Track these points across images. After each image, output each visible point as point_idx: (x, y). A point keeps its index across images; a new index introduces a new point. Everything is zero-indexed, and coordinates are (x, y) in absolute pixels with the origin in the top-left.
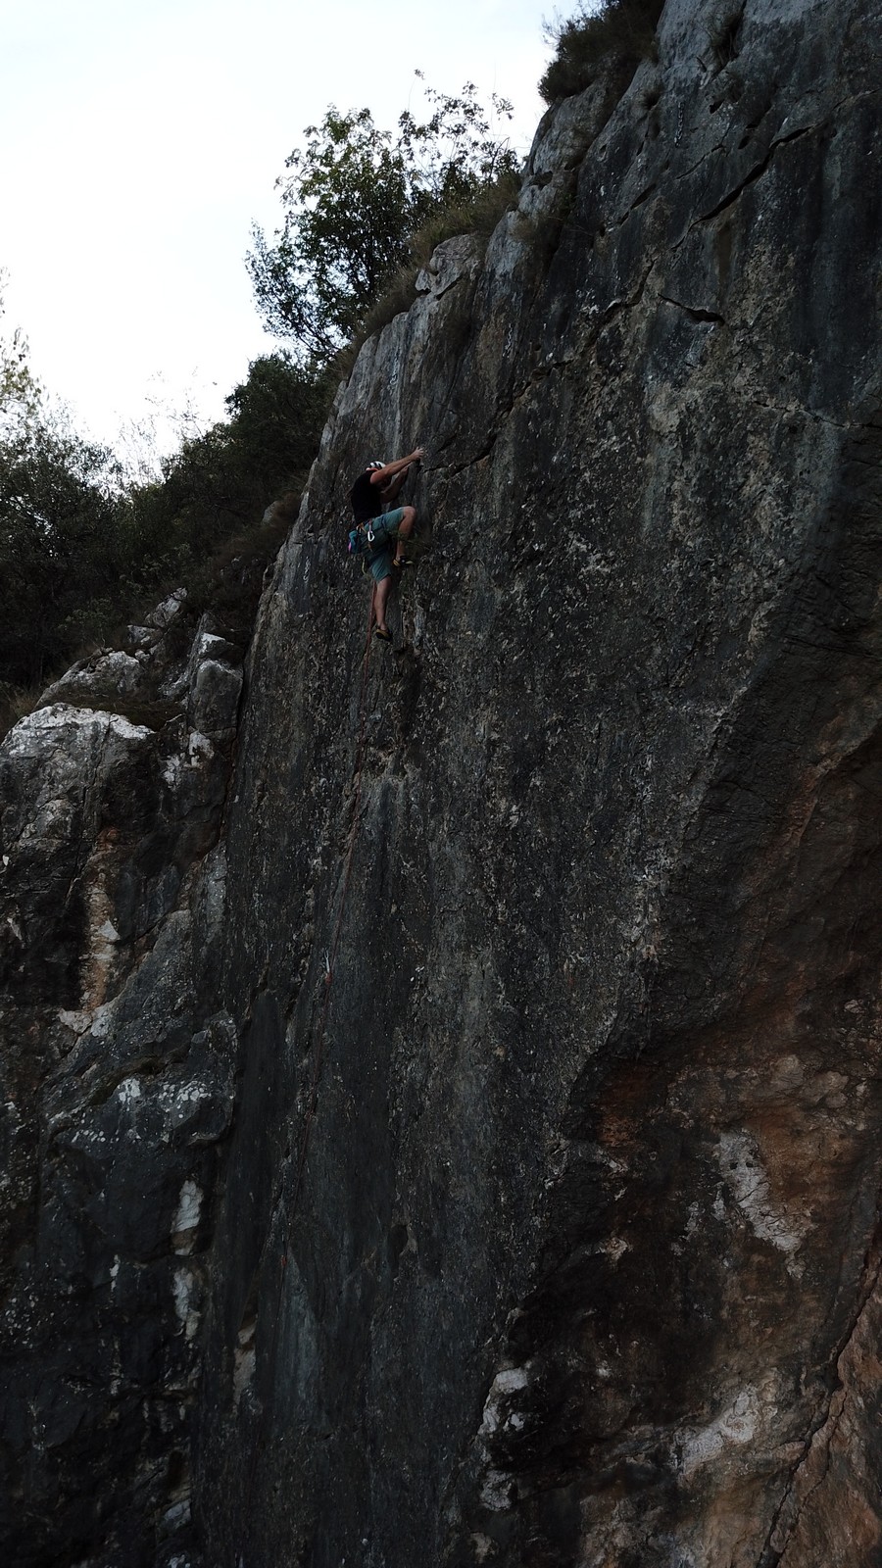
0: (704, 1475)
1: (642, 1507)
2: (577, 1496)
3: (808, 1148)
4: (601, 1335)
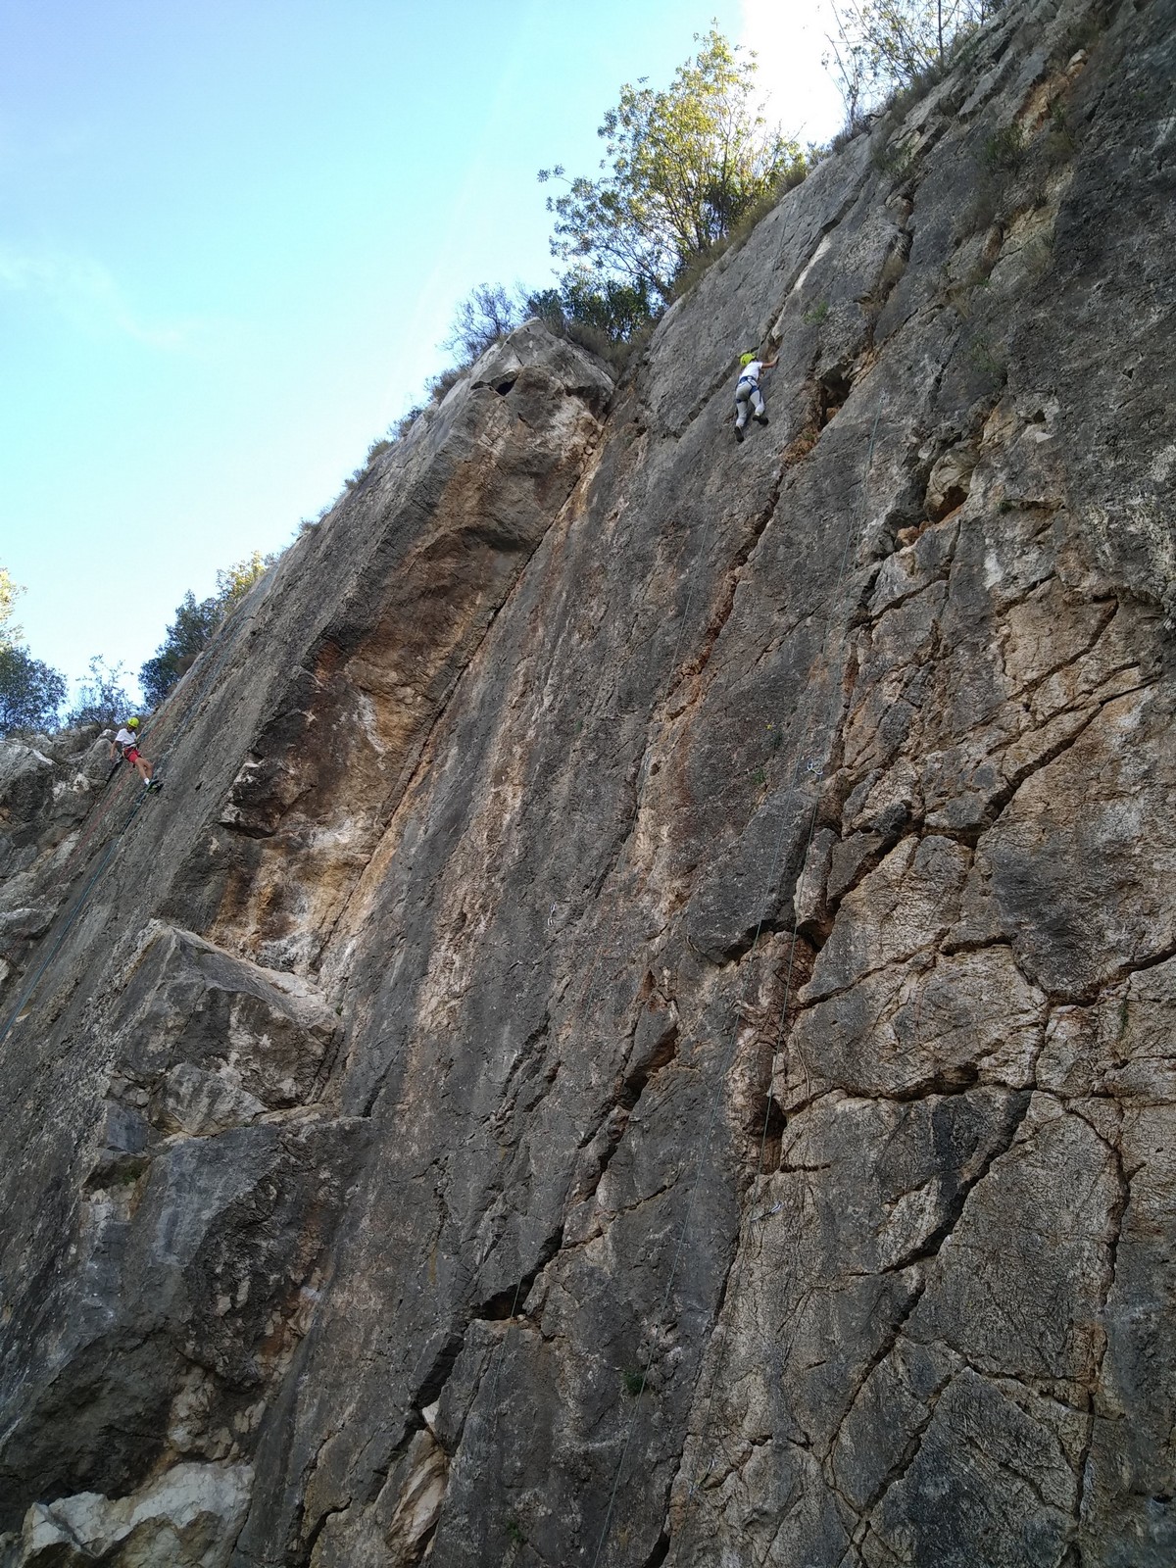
0: (321, 852)
1: (290, 863)
2: (262, 846)
3: (395, 718)
4: (295, 758)
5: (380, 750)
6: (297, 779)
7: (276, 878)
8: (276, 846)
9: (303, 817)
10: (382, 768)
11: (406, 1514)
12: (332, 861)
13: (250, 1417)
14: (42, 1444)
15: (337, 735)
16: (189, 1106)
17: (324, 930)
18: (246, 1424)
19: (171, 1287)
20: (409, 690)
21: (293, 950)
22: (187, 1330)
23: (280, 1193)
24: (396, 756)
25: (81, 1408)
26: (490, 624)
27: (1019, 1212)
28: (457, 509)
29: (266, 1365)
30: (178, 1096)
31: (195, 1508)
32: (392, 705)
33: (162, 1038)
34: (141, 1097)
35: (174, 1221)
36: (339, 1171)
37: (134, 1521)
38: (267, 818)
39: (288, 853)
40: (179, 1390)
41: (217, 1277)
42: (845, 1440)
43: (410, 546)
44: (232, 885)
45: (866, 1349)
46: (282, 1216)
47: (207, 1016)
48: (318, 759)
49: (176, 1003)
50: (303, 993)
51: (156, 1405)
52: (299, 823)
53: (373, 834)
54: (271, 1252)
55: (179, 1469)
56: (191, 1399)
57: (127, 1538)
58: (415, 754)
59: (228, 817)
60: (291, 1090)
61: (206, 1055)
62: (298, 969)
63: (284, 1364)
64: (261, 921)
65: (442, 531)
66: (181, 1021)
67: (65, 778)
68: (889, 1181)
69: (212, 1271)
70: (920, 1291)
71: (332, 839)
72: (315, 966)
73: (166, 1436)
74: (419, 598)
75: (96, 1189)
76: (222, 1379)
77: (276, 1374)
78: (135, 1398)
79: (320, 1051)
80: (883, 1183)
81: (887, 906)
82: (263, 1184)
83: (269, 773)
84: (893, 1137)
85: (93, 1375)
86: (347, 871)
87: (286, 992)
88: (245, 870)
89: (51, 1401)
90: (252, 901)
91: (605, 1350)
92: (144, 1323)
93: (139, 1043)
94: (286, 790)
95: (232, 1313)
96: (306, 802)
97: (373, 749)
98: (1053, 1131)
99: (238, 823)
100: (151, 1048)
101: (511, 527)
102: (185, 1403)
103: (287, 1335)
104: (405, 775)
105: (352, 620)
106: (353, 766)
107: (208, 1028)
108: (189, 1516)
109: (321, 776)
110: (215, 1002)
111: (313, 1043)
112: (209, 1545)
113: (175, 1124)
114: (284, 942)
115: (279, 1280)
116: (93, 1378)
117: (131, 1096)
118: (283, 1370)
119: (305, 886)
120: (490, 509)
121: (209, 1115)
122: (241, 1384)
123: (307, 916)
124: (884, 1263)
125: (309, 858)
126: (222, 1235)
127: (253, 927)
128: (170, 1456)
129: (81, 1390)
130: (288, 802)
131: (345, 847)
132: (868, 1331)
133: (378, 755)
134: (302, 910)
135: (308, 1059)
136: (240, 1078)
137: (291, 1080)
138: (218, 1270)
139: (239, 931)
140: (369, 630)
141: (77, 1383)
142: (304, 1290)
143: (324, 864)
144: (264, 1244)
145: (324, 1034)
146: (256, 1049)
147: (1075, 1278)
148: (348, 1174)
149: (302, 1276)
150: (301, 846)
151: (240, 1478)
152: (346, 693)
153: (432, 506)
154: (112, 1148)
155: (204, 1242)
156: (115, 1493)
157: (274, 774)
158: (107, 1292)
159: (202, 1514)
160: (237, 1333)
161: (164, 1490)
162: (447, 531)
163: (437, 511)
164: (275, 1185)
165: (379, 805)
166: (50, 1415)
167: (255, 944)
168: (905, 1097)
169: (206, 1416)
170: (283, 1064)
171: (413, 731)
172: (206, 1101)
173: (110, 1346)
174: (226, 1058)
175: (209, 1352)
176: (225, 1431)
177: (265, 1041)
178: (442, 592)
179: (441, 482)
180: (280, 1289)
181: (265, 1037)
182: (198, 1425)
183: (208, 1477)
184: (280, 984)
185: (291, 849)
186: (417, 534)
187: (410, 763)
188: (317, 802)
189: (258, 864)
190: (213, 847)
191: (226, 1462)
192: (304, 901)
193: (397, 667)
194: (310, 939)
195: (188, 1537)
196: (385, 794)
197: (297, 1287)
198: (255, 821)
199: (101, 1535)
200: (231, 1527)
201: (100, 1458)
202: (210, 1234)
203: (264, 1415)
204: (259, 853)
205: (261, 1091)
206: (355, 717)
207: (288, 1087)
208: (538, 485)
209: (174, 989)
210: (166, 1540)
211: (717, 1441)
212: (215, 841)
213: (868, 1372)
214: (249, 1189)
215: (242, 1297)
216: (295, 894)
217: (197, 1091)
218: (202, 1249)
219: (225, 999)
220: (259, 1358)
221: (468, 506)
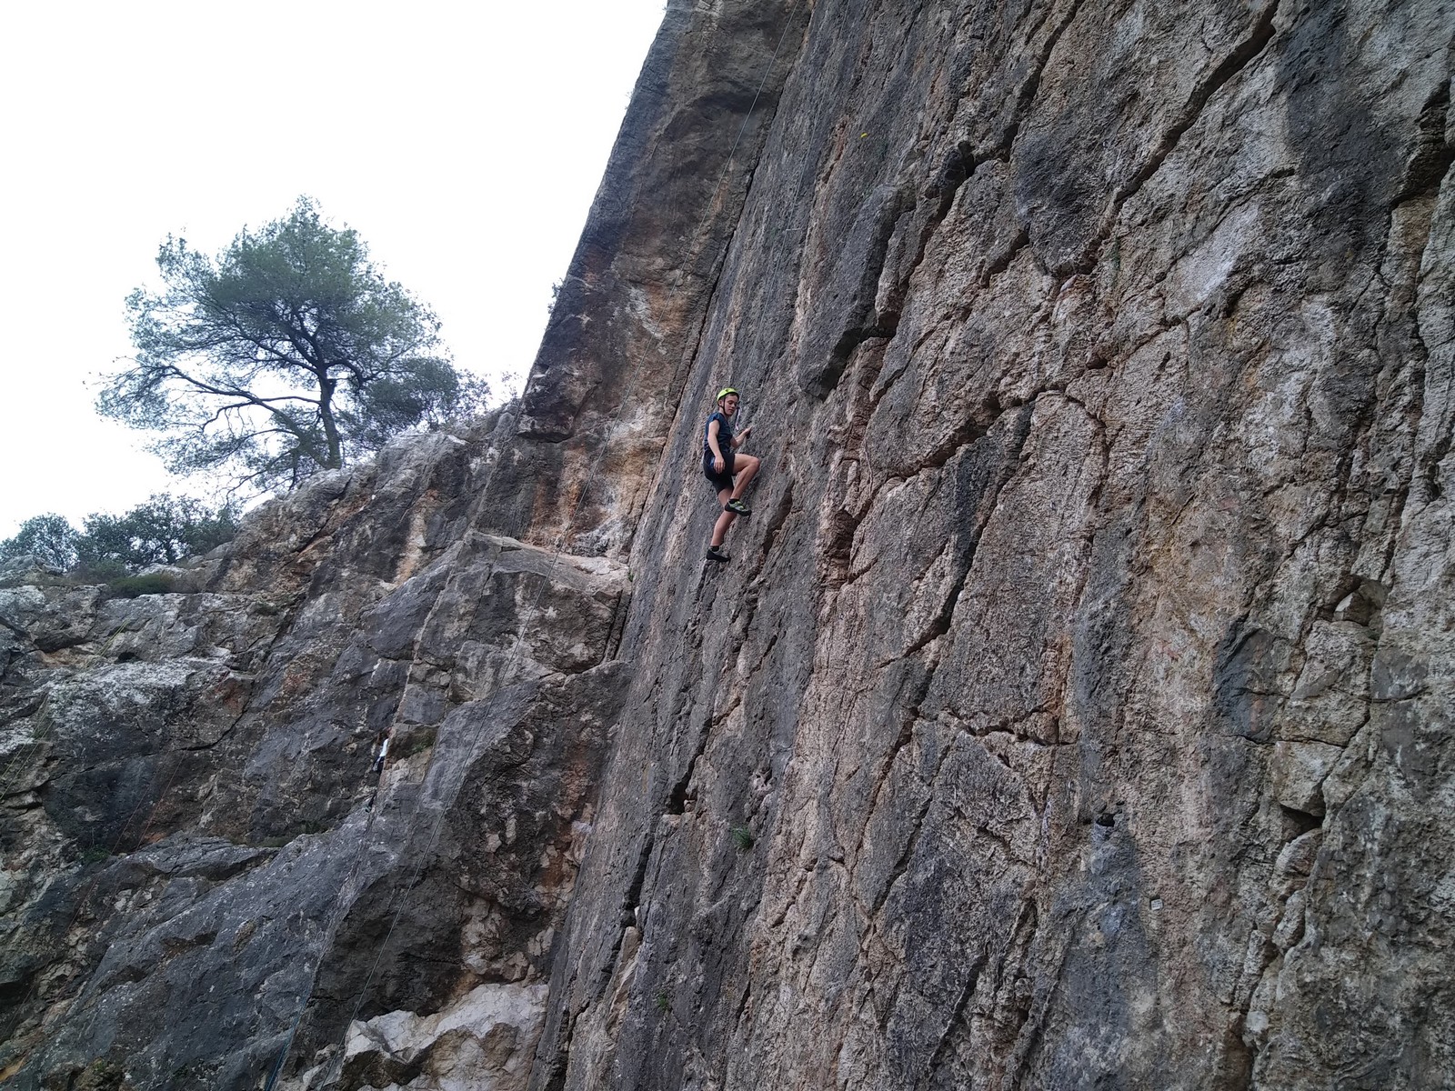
5: (658, 335)
6: (582, 380)
7: (580, 475)
8: (575, 447)
9: (595, 414)
10: (664, 352)
11: (619, 1006)
12: (630, 449)
13: (541, 942)
14: (349, 970)
15: (613, 330)
16: (477, 678)
17: (633, 514)
18: (538, 947)
19: (438, 828)
20: (678, 272)
21: (605, 537)
22: (459, 866)
23: (537, 738)
24: (675, 339)
25: (379, 938)
26: (748, 188)
27: (1017, 537)
28: (688, 82)
29: (549, 895)
30: (467, 673)
31: (492, 1020)
32: (665, 290)
33: (456, 624)
34: (444, 679)
35: (440, 774)
36: (600, 712)
37: (438, 1033)
38: (562, 421)
39: (588, 450)
40: (467, 920)
41: (483, 818)
42: (867, 845)
43: (649, 132)
44: (540, 489)
45: (886, 741)
46: (542, 758)
47: (495, 598)
48: (599, 356)
49: (467, 591)
50: (606, 570)
51: (445, 933)
52: (592, 421)
53: (665, 417)
54: (534, 792)
55: (481, 988)
56: (480, 927)
57: (432, 1046)
58: (695, 333)
59: (524, 427)
60: (582, 654)
61: (498, 633)
62: (609, 553)
63: (566, 892)
64: (573, 517)
65: (677, 109)
66: (471, 607)
67: (479, 454)
68: (920, 555)
69: (477, 812)
70: (936, 663)
71: (627, 429)
72: (627, 549)
73: (462, 961)
74: (669, 179)
75: (398, 759)
76: (505, 908)
77: (559, 902)
78: (423, 928)
79: (606, 615)
80: (915, 559)
81: (940, 261)
82: (518, 730)
83: (554, 380)
84: (926, 506)
85: (382, 909)
86: (647, 457)
87: (589, 572)
88: (550, 473)
89: (348, 933)
90: (562, 500)
91: (730, 814)
92: (419, 861)
93: (435, 632)
94: (573, 391)
95: (504, 849)
96: (595, 400)
97: (650, 336)
98: (1049, 430)
99: (534, 431)
100: (447, 634)
101: (746, 85)
102: (472, 932)
103: (565, 867)
104: (688, 354)
105: (606, 217)
106: (634, 357)
107: (495, 610)
108: (487, 1028)
109: (605, 371)
110: (500, 585)
111: (599, 608)
112: (510, 1052)
113: (468, 696)
114: (596, 532)
115: (545, 816)
116: (381, 912)
117: (435, 679)
118: (566, 899)
119: (609, 478)
120: (722, 72)
121: (496, 683)
122: (525, 912)
123: (616, 505)
124: (908, 643)
125: (607, 450)
126: (483, 780)
127: (566, 524)
128: (470, 978)
129: (373, 924)
130: (577, 402)
131: (640, 435)
132: (889, 720)
133: (656, 341)
134: (611, 500)
135: (596, 624)
136: (531, 649)
137: (581, 645)
138: (483, 811)
139: (554, 529)
140: (625, 223)
141: (367, 917)
142: (575, 824)
143: (623, 453)
144: (525, 784)
145: (609, 598)
146: (542, 621)
147: (1054, 590)
148: (611, 713)
149: (570, 812)
150: (598, 441)
151: (535, 994)
152: (616, 289)
153: (663, 86)
154: (406, 722)
155: (464, 786)
156: (425, 1010)
157: (560, 379)
158: (393, 840)
159: (497, 1025)
160: (513, 867)
161: (465, 1007)
162: (683, 106)
163: (669, 91)
164: (531, 730)
165: (667, 388)
166: (352, 945)
167: (570, 538)
168: (938, 460)
169: (497, 942)
170: (572, 631)
171: (689, 311)
172: (490, 671)
173: (392, 884)
174: (516, 634)
175: (486, 884)
176: (520, 955)
177: (551, 613)
178: (692, 168)
179: (668, 61)
180: (548, 826)
181: (551, 609)
182: (490, 950)
183: (505, 994)
184: (583, 566)
185: (590, 446)
186: (654, 119)
187: (691, 342)
188: (606, 397)
189: (561, 465)
190: (516, 457)
191: (524, 982)
192: (611, 491)
193: (661, 252)
194: (620, 525)
195: (490, 1045)
196: (670, 377)
197: (567, 823)
198: (550, 426)
199: (410, 1045)
200: (530, 1036)
201: (404, 981)
202: (469, 779)
203: (553, 939)
204: (560, 455)
205: (553, 659)
206: (628, 309)
207: (579, 651)
208: (767, 35)
209: (463, 580)
210: (470, 1050)
211: (782, 876)
212: (516, 451)
213: (889, 765)
214: (504, 736)
215: (511, 834)
216: (600, 487)
217: (481, 663)
218: (464, 792)
219: (509, 581)
220: (540, 889)
221: (698, 77)
